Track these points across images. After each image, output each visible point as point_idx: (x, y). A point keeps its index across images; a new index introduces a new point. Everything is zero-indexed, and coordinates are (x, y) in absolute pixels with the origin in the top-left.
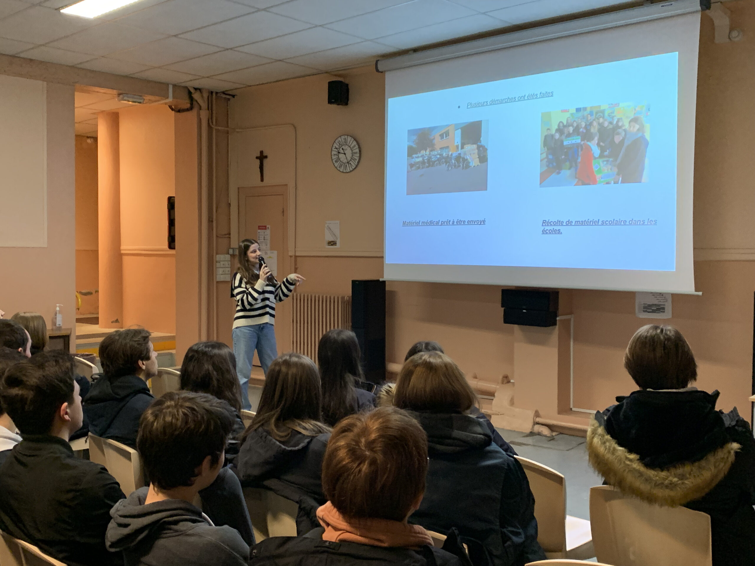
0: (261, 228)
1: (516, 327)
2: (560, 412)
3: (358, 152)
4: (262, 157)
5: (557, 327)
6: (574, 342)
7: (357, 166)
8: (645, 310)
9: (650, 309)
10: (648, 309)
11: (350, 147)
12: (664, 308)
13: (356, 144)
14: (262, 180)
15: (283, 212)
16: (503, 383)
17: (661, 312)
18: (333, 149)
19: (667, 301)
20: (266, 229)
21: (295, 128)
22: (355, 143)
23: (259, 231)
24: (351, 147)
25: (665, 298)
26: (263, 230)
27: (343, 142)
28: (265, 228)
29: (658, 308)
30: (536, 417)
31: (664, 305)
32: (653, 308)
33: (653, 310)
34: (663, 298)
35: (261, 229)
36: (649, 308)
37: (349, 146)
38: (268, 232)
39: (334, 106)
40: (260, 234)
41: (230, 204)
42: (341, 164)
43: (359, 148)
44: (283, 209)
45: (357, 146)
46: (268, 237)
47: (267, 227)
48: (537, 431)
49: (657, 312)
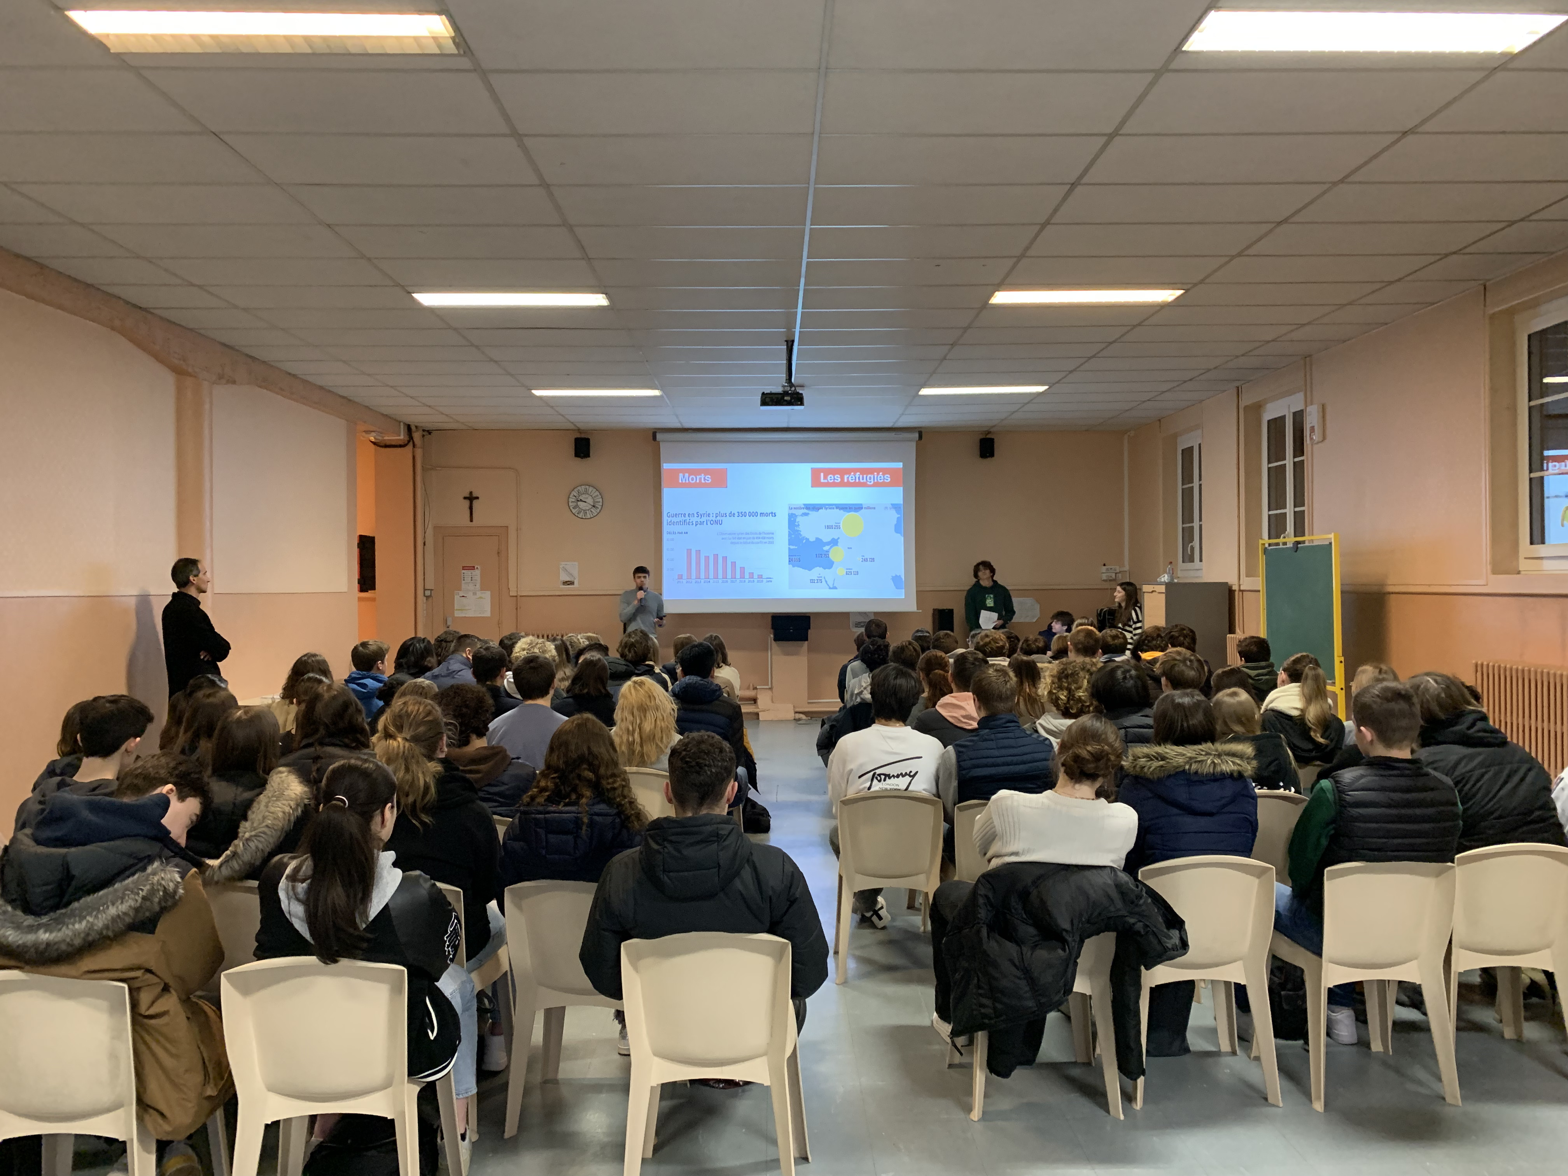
0: (466, 568)
3: (601, 501)
4: (471, 498)
7: (598, 513)
13: (599, 493)
14: (471, 521)
15: (499, 553)
18: (570, 496)
20: (474, 570)
21: (517, 472)
22: (597, 493)
23: (463, 571)
24: (594, 496)
26: (470, 571)
27: (583, 491)
28: (473, 568)
30: (795, 708)
35: (467, 570)
37: (591, 495)
38: (477, 573)
40: (465, 574)
41: (425, 543)
42: (579, 511)
43: (601, 497)
44: (499, 550)
45: (599, 496)
47: (476, 565)
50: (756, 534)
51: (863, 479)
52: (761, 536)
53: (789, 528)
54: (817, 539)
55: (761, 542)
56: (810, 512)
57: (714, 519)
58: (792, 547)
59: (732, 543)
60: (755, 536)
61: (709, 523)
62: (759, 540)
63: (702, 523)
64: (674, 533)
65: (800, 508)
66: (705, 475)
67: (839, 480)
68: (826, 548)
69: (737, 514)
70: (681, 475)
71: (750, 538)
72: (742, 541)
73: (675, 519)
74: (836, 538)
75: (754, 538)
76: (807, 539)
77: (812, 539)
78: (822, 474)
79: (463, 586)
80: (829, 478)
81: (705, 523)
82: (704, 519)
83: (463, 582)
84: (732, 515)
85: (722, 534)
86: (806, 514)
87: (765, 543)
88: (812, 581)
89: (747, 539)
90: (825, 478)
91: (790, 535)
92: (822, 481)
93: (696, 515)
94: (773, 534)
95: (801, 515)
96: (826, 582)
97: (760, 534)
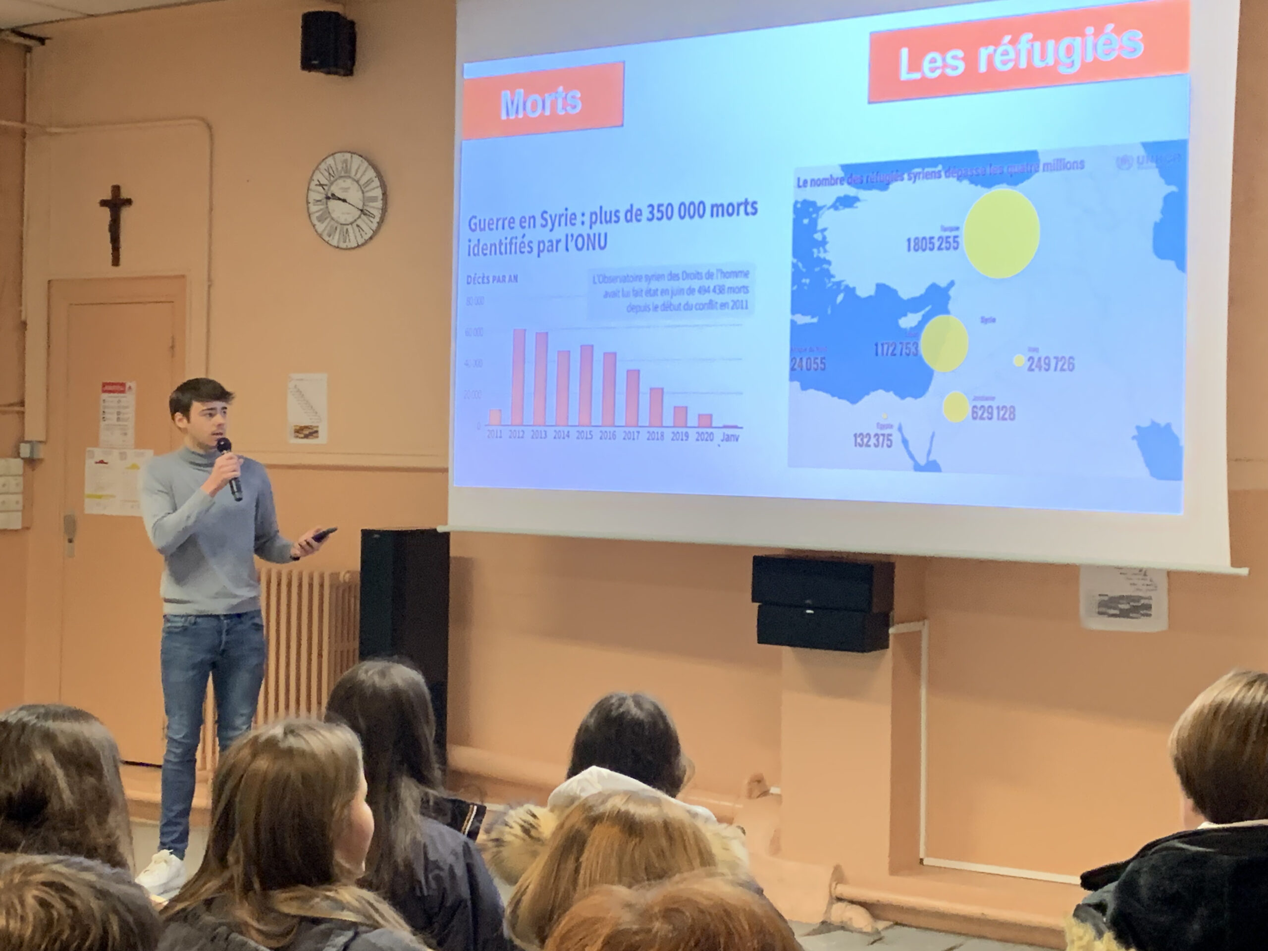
0: (107, 388)
1: (786, 650)
2: (895, 870)
3: (381, 197)
4: (116, 203)
5: (889, 652)
6: (929, 692)
7: (375, 233)
8: (1103, 610)
9: (1115, 608)
10: (1110, 608)
11: (357, 182)
12: (1149, 607)
13: (375, 174)
14: (116, 261)
15: (173, 347)
16: (750, 796)
17: (1143, 615)
18: (313, 186)
19: (1156, 588)
20: (123, 392)
21: (209, 127)
22: (371, 173)
23: (105, 396)
24: (362, 182)
25: (1151, 581)
26: (116, 395)
27: (340, 169)
28: (119, 388)
29: (1134, 606)
30: (837, 884)
31: (1150, 598)
32: (1122, 606)
33: (1121, 610)
34: (1149, 583)
35: (110, 392)
36: (1113, 605)
37: (354, 180)
38: (129, 399)
39: (317, 77)
40: (106, 404)
41: (24, 324)
42: (332, 227)
43: (381, 186)
44: (173, 339)
45: (377, 183)
46: (130, 414)
47: (127, 386)
48: (840, 920)
49: (1131, 615)
50: (697, 275)
51: (1043, 56)
52: (711, 283)
53: (795, 254)
54: (882, 288)
55: (711, 305)
56: (862, 194)
57: (585, 230)
58: (802, 320)
59: (632, 308)
60: (696, 284)
61: (571, 245)
62: (705, 298)
63: (553, 246)
64: (485, 280)
65: (830, 181)
66: (567, 90)
67: (961, 66)
68: (909, 321)
69: (646, 214)
70: (506, 95)
71: (681, 291)
72: (659, 300)
73: (489, 238)
74: (943, 284)
75: (691, 291)
76: (850, 292)
77: (866, 290)
78: (905, 52)
79: (104, 436)
80: (926, 65)
81: (562, 245)
82: (560, 232)
83: (102, 424)
84: (633, 215)
85: (606, 279)
86: (846, 202)
87: (724, 305)
88: (861, 440)
89: (674, 293)
90: (915, 65)
91: (796, 277)
92: (905, 75)
93: (539, 221)
94: (746, 274)
95: (835, 207)
96: (905, 442)
97: (710, 275)
